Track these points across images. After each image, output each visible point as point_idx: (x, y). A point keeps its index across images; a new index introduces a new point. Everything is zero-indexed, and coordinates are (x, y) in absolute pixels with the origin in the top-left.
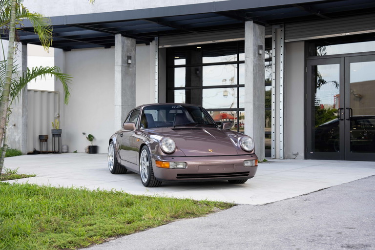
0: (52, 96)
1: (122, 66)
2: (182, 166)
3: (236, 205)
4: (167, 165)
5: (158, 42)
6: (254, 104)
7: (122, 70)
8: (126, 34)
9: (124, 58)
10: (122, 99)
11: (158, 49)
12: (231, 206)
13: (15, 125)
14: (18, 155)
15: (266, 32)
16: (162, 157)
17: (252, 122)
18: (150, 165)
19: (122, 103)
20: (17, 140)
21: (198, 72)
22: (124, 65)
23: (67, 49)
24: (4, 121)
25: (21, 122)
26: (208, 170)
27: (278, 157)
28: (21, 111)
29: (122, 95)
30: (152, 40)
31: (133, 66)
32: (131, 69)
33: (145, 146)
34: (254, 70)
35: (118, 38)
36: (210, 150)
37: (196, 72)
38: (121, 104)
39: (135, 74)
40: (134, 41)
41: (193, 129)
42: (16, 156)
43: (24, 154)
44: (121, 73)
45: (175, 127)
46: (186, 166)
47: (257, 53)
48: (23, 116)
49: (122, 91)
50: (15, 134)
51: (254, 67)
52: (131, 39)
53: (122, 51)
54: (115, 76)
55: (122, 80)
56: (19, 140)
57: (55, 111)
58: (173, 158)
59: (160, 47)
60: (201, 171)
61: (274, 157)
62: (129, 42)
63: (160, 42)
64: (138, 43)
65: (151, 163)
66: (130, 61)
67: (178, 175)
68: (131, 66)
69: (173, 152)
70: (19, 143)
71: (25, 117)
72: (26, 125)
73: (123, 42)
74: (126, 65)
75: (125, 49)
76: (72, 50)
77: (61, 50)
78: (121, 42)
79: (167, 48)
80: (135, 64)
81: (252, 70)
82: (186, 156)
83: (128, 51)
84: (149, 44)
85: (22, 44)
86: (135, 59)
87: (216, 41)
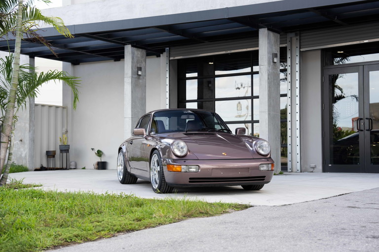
0: (60, 110)
1: (132, 77)
2: (194, 170)
3: (251, 206)
4: (178, 169)
5: (169, 54)
6: (269, 114)
7: (132, 82)
8: (137, 44)
10: (132, 111)
11: (170, 60)
12: (246, 207)
13: (21, 141)
14: (25, 171)
15: (280, 41)
16: (174, 161)
17: (267, 133)
18: (161, 169)
19: (132, 115)
20: (23, 155)
21: (210, 85)
22: (134, 76)
23: (75, 63)
24: (9, 128)
25: (28, 137)
26: (222, 174)
27: (294, 170)
28: (27, 125)
29: (132, 108)
30: (163, 51)
31: (143, 78)
32: (141, 81)
33: (156, 151)
35: (128, 49)
36: (223, 154)
37: (208, 85)
38: (130, 117)
39: (145, 86)
40: (144, 52)
41: (206, 134)
42: (22, 171)
43: (31, 170)
44: (130, 85)
45: (186, 132)
46: (199, 169)
47: (271, 61)
48: (30, 131)
49: (132, 103)
50: (22, 150)
51: (268, 75)
52: (141, 50)
53: (132, 62)
54: (125, 87)
55: (132, 92)
56: (26, 156)
57: (63, 126)
58: (185, 162)
59: (171, 58)
60: (214, 175)
61: (290, 171)
62: (139, 53)
63: (171, 53)
64: (148, 55)
65: (162, 169)
66: (140, 73)
67: (190, 179)
68: (141, 77)
69: (185, 156)
70: (26, 159)
71: (32, 132)
72: (33, 141)
73: (133, 53)
74: (136, 76)
75: (135, 60)
76: (81, 64)
77: (69, 64)
78: (131, 52)
79: (178, 60)
80: (145, 76)
81: (267, 79)
82: (198, 160)
83: (138, 62)
84: (160, 56)
85: (30, 57)
86: (145, 71)
87: (229, 52)
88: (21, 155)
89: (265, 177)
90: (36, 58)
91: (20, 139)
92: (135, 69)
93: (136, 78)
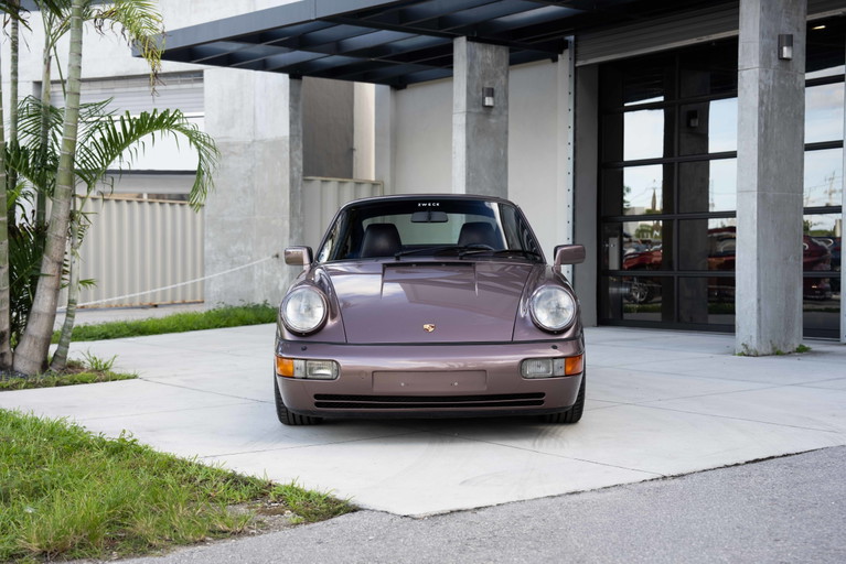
0: (365, 190)
1: (468, 112)
2: (327, 372)
3: (355, 509)
5: (576, 52)
6: (762, 197)
7: (467, 124)
9: (474, 94)
11: (576, 68)
16: (286, 346)
20: (281, 287)
22: (473, 110)
23: (397, 85)
28: (287, 224)
31: (501, 114)
32: (493, 121)
34: (761, 103)
35: (461, 46)
36: (427, 326)
37: (689, 123)
39: (507, 132)
40: (504, 52)
44: (464, 131)
45: (398, 258)
46: (338, 372)
47: (774, 55)
48: (291, 236)
50: (279, 275)
51: (761, 94)
52: (494, 47)
53: (468, 77)
54: (454, 137)
55: (468, 147)
58: (304, 349)
59: (579, 63)
60: (381, 388)
62: (489, 54)
63: (581, 50)
64: (513, 62)
66: (489, 101)
67: (316, 396)
68: (494, 112)
69: (315, 331)
71: (295, 238)
73: (471, 56)
74: (481, 109)
75: (478, 72)
76: (409, 86)
77: (386, 88)
78: (465, 54)
79: (601, 66)
80: (506, 108)
81: (757, 105)
82: (346, 344)
83: (484, 76)
84: (555, 60)
85: (291, 77)
86: (507, 97)
87: (705, 39)
88: (277, 287)
89: (542, 395)
90: (304, 78)
91: (275, 253)
92: (478, 92)
93: (480, 113)
